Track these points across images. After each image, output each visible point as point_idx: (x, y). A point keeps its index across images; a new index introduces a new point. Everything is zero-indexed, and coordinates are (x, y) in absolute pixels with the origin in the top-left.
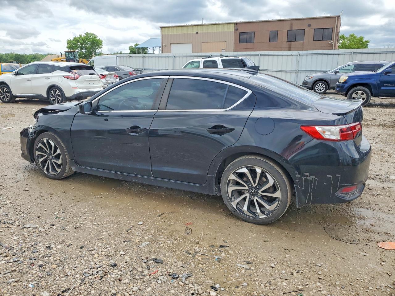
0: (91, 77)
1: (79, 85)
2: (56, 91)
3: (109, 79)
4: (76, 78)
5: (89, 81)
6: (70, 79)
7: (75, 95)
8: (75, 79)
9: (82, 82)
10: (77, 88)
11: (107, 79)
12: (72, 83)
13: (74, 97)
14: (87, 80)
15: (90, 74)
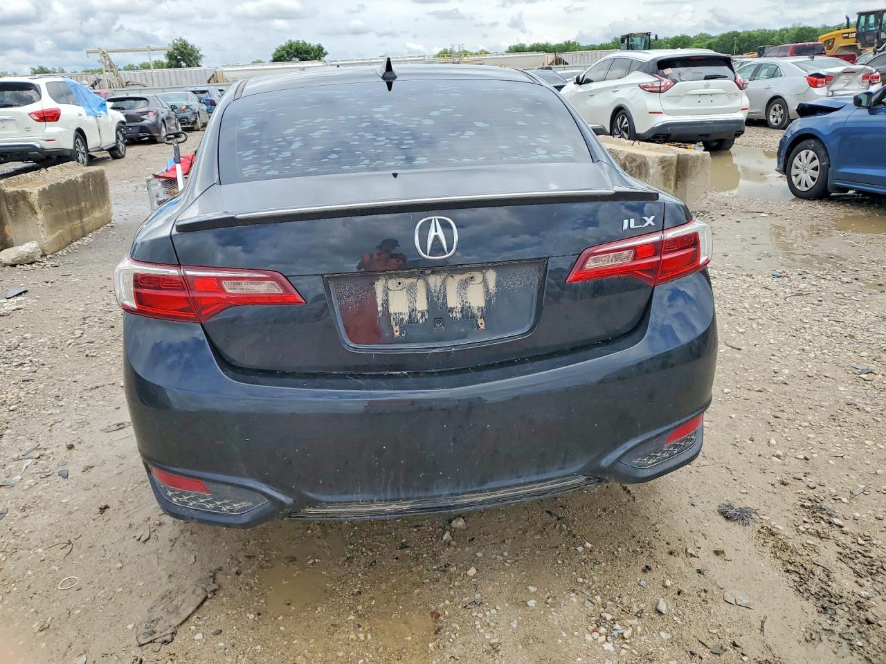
0: (707, 86)
1: (668, 106)
2: (623, 119)
3: (842, 86)
4: (662, 88)
5: (700, 95)
6: (650, 91)
7: (653, 129)
8: (660, 92)
9: (678, 97)
10: (661, 113)
11: (834, 87)
12: (653, 102)
13: (651, 135)
14: (690, 92)
15: (706, 78)
